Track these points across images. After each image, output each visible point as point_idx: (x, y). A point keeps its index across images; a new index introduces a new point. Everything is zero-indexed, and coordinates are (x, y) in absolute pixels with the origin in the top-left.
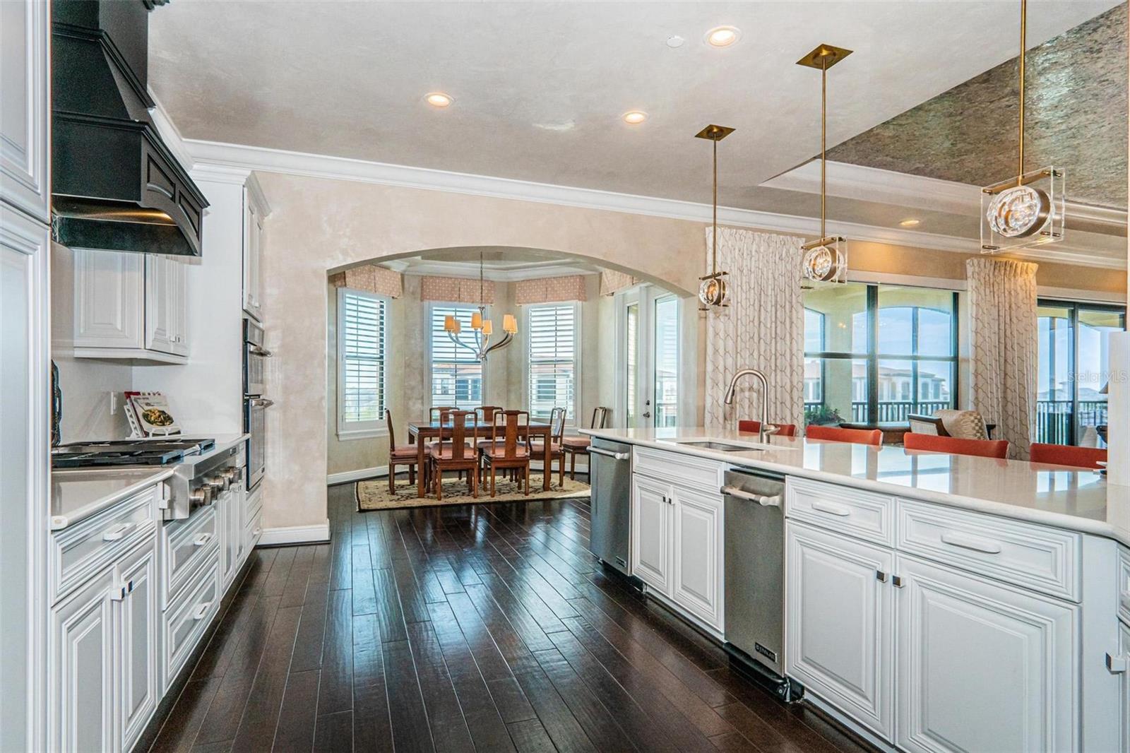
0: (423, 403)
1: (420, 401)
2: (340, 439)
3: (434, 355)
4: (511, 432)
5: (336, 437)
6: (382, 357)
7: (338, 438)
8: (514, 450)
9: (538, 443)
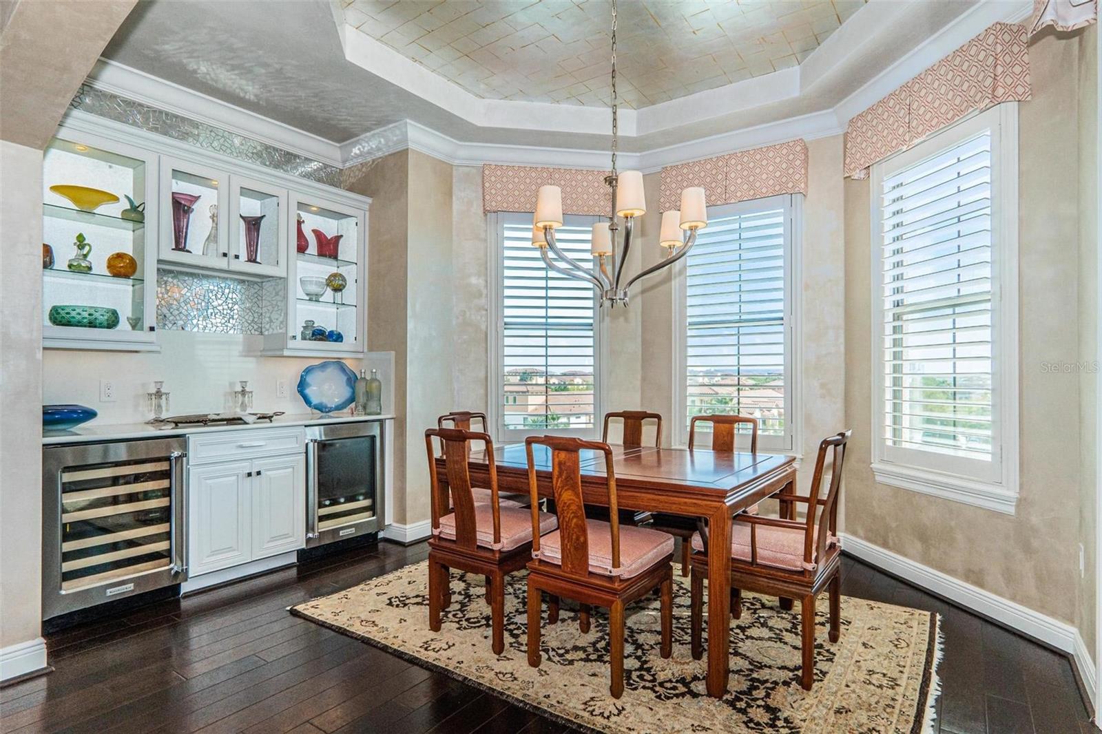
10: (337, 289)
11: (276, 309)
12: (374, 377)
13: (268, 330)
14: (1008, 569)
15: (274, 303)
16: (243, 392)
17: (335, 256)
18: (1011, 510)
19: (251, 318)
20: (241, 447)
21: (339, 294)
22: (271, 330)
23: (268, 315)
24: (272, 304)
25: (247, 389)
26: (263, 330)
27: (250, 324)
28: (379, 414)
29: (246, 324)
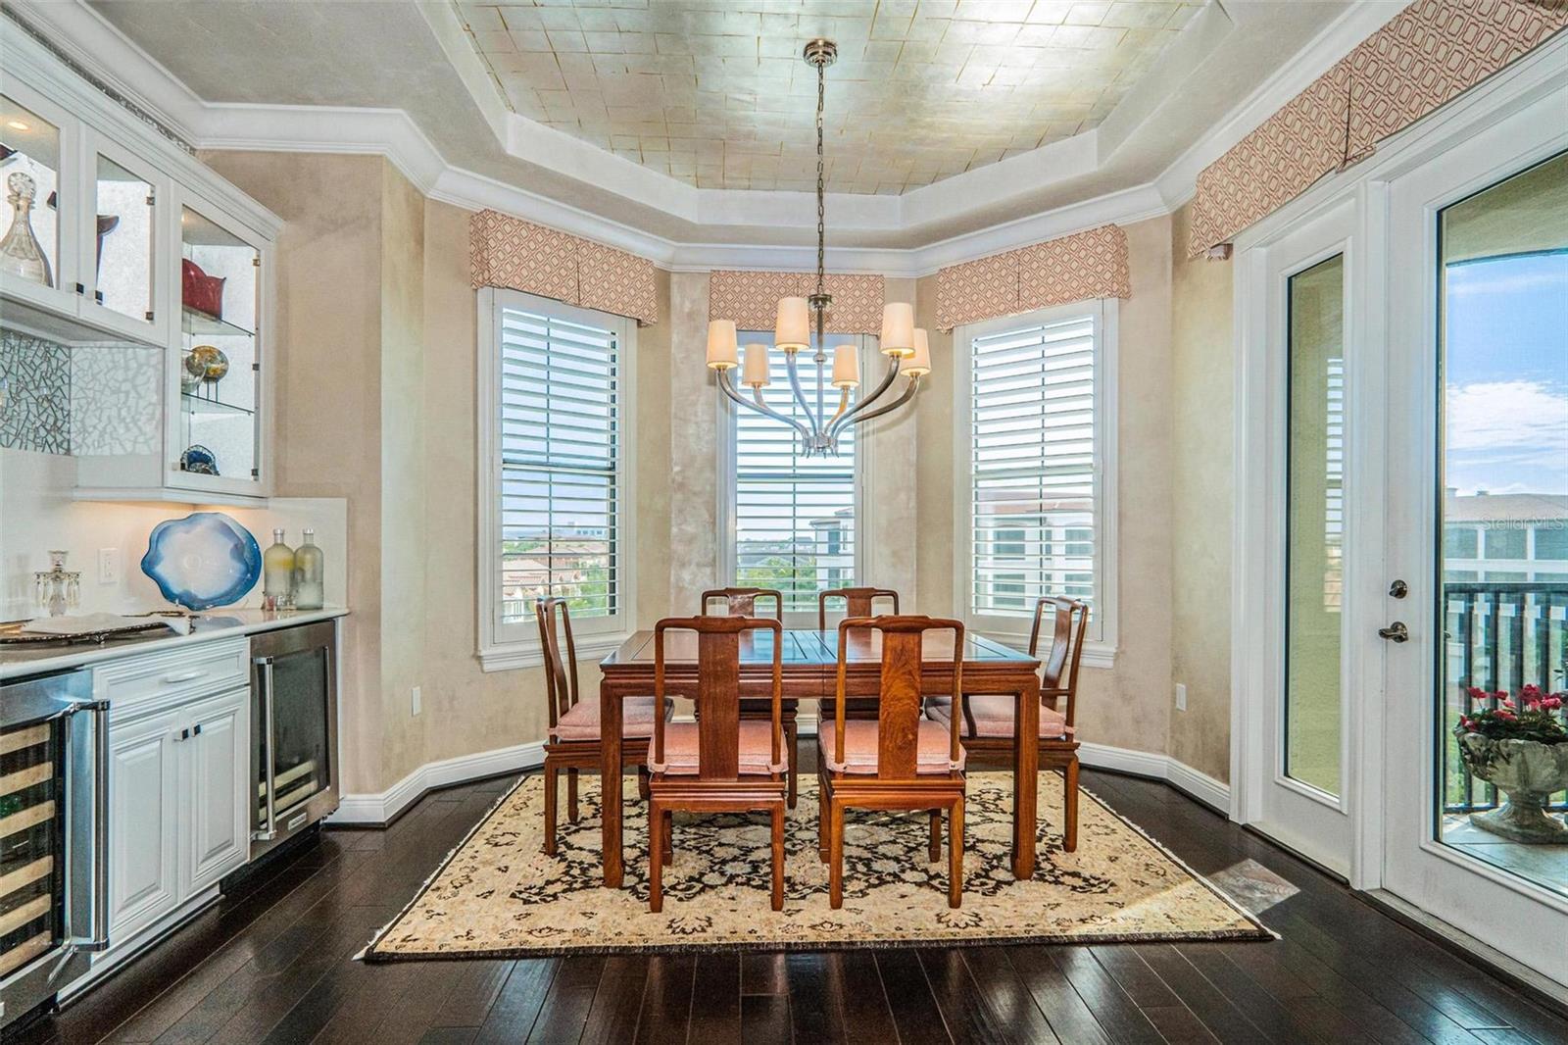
0: (714, 574)
1: (708, 570)
2: (487, 667)
3: (741, 461)
4: (896, 692)
5: (474, 662)
6: (613, 468)
7: (481, 664)
8: (910, 748)
9: (995, 712)
10: (212, 378)
11: (93, 407)
12: (308, 542)
13: (80, 447)
14: (1107, 717)
15: (90, 394)
16: (57, 575)
17: (214, 313)
18: (1110, 664)
19: (51, 420)
20: (167, 682)
21: (212, 386)
22: (85, 449)
23: (80, 416)
24: (86, 397)
25: (67, 568)
26: (73, 446)
27: (48, 432)
28: (319, 608)
29: (43, 432)
